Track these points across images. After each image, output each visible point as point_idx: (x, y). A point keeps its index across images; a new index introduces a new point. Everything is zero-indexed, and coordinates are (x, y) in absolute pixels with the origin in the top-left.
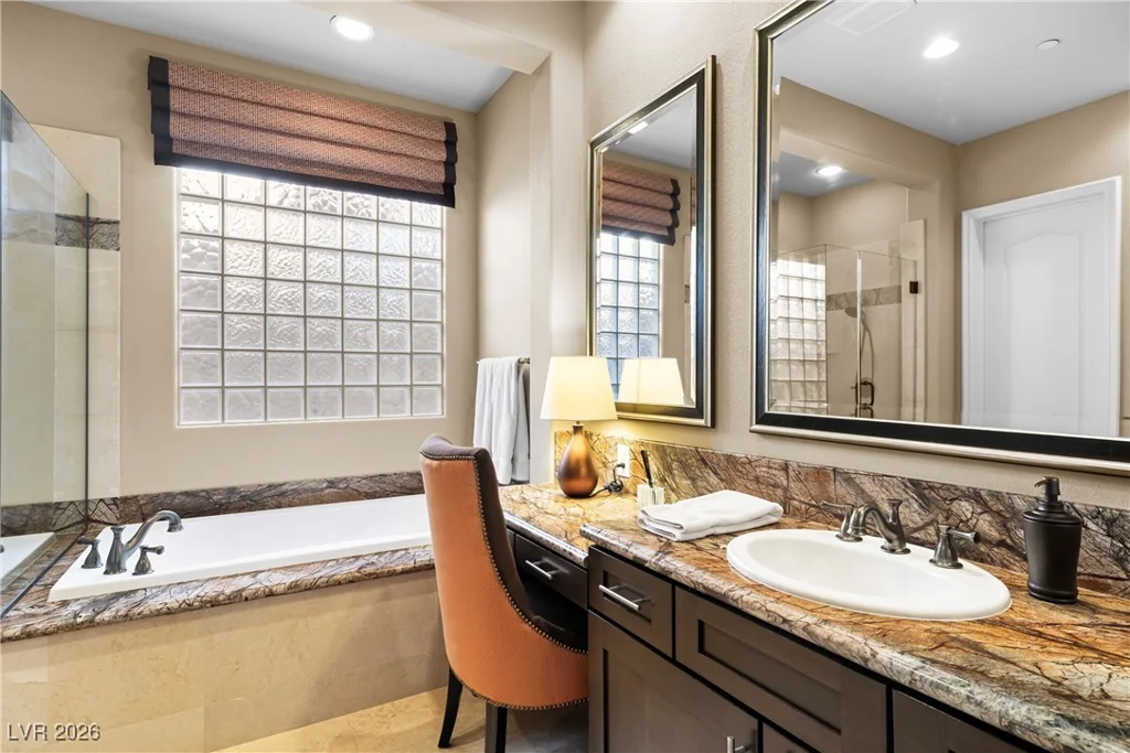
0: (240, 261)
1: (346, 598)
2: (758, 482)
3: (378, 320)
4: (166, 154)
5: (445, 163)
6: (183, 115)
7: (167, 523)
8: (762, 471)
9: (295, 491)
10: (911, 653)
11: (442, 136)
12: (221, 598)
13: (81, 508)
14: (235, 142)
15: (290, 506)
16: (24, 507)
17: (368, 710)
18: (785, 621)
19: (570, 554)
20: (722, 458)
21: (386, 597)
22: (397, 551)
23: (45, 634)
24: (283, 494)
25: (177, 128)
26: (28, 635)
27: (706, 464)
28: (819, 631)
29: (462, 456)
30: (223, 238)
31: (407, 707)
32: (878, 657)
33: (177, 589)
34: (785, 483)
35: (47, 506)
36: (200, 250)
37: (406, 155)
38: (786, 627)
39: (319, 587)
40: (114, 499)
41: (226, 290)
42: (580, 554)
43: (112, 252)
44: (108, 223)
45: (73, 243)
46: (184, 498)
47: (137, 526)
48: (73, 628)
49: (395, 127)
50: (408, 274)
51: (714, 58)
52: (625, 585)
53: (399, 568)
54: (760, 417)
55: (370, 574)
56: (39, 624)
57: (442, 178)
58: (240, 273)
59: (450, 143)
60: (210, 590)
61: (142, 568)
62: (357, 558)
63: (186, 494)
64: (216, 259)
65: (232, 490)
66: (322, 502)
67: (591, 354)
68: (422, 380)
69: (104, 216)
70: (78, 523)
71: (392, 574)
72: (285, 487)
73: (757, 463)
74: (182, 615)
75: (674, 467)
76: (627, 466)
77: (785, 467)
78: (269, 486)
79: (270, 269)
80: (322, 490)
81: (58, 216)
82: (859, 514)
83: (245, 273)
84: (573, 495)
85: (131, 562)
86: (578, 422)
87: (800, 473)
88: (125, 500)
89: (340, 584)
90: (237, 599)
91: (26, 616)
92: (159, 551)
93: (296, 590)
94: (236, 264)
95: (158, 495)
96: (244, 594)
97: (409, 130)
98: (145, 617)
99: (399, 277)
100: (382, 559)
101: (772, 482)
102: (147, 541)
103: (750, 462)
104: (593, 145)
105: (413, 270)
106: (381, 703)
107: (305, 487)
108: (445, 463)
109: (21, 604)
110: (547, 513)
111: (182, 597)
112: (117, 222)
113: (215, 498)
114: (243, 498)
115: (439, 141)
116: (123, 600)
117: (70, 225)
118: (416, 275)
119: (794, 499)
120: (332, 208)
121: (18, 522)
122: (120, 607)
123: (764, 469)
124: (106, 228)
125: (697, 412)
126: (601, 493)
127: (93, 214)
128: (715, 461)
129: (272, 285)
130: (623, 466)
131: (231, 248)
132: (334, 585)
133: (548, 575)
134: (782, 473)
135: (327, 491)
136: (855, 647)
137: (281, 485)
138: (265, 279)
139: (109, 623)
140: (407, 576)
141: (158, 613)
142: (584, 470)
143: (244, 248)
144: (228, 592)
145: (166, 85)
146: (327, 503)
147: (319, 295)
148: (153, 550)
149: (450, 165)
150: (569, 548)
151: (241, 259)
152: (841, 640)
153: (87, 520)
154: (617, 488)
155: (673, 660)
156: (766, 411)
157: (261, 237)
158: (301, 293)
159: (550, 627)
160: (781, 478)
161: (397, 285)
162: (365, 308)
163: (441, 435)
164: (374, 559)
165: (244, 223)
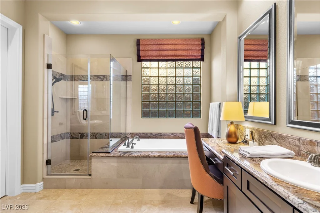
0: (153, 81)
1: (170, 161)
2: (290, 144)
3: (184, 93)
4: (140, 60)
5: (201, 50)
6: (143, 50)
7: (137, 139)
8: (291, 140)
9: (164, 135)
10: (301, 199)
11: (200, 43)
12: (145, 156)
13: (125, 134)
14: (152, 54)
15: (163, 138)
16: (117, 133)
17: (176, 190)
18: (266, 183)
19: (220, 157)
20: (278, 135)
21: (180, 163)
22: (184, 152)
23: (116, 157)
24: (162, 135)
25: (142, 53)
26: (114, 157)
27: (272, 136)
28: (275, 187)
29: (191, 128)
30: (150, 76)
31: (185, 192)
32: (289, 198)
33: (138, 152)
34: (299, 145)
35: (120, 133)
36: (146, 79)
37: (191, 50)
38: (266, 184)
39: (164, 157)
40: (130, 133)
41: (151, 88)
42: (222, 158)
43: (130, 82)
44: (130, 76)
45: (124, 81)
46: (142, 134)
47: (131, 139)
48: (120, 157)
49: (188, 43)
50: (191, 81)
51: (275, 4)
52: (232, 168)
53: (183, 156)
54: (290, 121)
55: (176, 156)
56: (115, 155)
57: (200, 54)
58: (153, 84)
59: (203, 44)
60: (143, 154)
61: (132, 147)
62: (174, 152)
63: (143, 133)
64: (149, 81)
65: (151, 134)
66: (170, 138)
67: (239, 101)
68: (195, 109)
69: (129, 74)
70: (125, 137)
71: (181, 157)
72: (162, 134)
73: (289, 137)
74: (138, 158)
75: (263, 137)
76: (249, 135)
77: (299, 140)
78: (159, 133)
79: (159, 82)
80: (170, 135)
81: (122, 75)
82: (312, 156)
83: (154, 84)
84: (230, 143)
85: (131, 146)
86: (232, 121)
87: (304, 142)
88: (132, 133)
89: (169, 157)
90: (148, 157)
91: (114, 153)
92: (135, 144)
93: (159, 157)
94: (152, 82)
95: (138, 133)
96: (149, 156)
97: (191, 43)
98: (131, 157)
99: (189, 82)
100: (180, 153)
101: (295, 144)
102: (134, 142)
103: (287, 137)
104: (240, 38)
105: (193, 79)
106: (179, 189)
107: (167, 134)
108: (187, 129)
109: (114, 151)
110: (219, 146)
111: (138, 154)
112: (131, 75)
113: (148, 135)
114: (154, 135)
115: (199, 44)
116: (128, 153)
117: (124, 77)
118: (194, 81)
119: (302, 151)
120: (174, 66)
121: (116, 136)
122: (128, 154)
123: (292, 139)
124: (129, 77)
125: (270, 119)
126: (240, 143)
127: (127, 74)
128: (275, 136)
129: (160, 86)
130: (248, 135)
131: (152, 78)
132: (168, 157)
133: (214, 162)
134: (298, 141)
135: (172, 136)
136: (284, 193)
137: (161, 133)
138: (158, 85)
139: (126, 157)
140: (185, 158)
141: (134, 157)
142: (234, 136)
143: (154, 78)
144: (146, 155)
145: (140, 45)
146: (172, 138)
147: (170, 88)
148: (134, 144)
149: (203, 50)
150: (219, 155)
151: (154, 81)
152: (280, 191)
153: (126, 137)
154: (246, 142)
155: (241, 191)
156: (292, 120)
157: (157, 75)
158: (166, 87)
159: (214, 176)
160: (298, 143)
161: (189, 84)
162: (181, 90)
163: (191, 123)
164: (178, 153)
165: (154, 72)
